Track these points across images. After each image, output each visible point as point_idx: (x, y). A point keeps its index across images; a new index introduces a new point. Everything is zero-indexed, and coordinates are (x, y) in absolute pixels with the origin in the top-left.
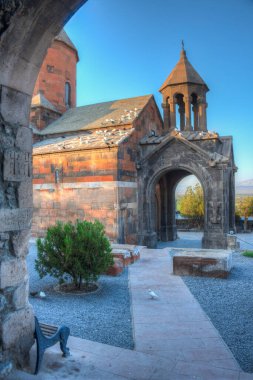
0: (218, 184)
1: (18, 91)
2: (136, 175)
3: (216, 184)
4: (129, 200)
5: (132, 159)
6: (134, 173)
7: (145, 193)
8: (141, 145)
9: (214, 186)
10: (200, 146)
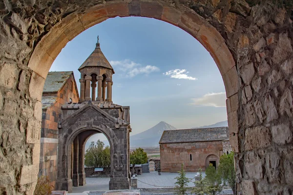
0: (121, 141)
1: (40, 76)
2: (58, 133)
3: (119, 141)
4: (51, 154)
5: (56, 120)
6: (56, 131)
7: (64, 147)
8: (62, 109)
9: (118, 142)
10: (107, 112)
